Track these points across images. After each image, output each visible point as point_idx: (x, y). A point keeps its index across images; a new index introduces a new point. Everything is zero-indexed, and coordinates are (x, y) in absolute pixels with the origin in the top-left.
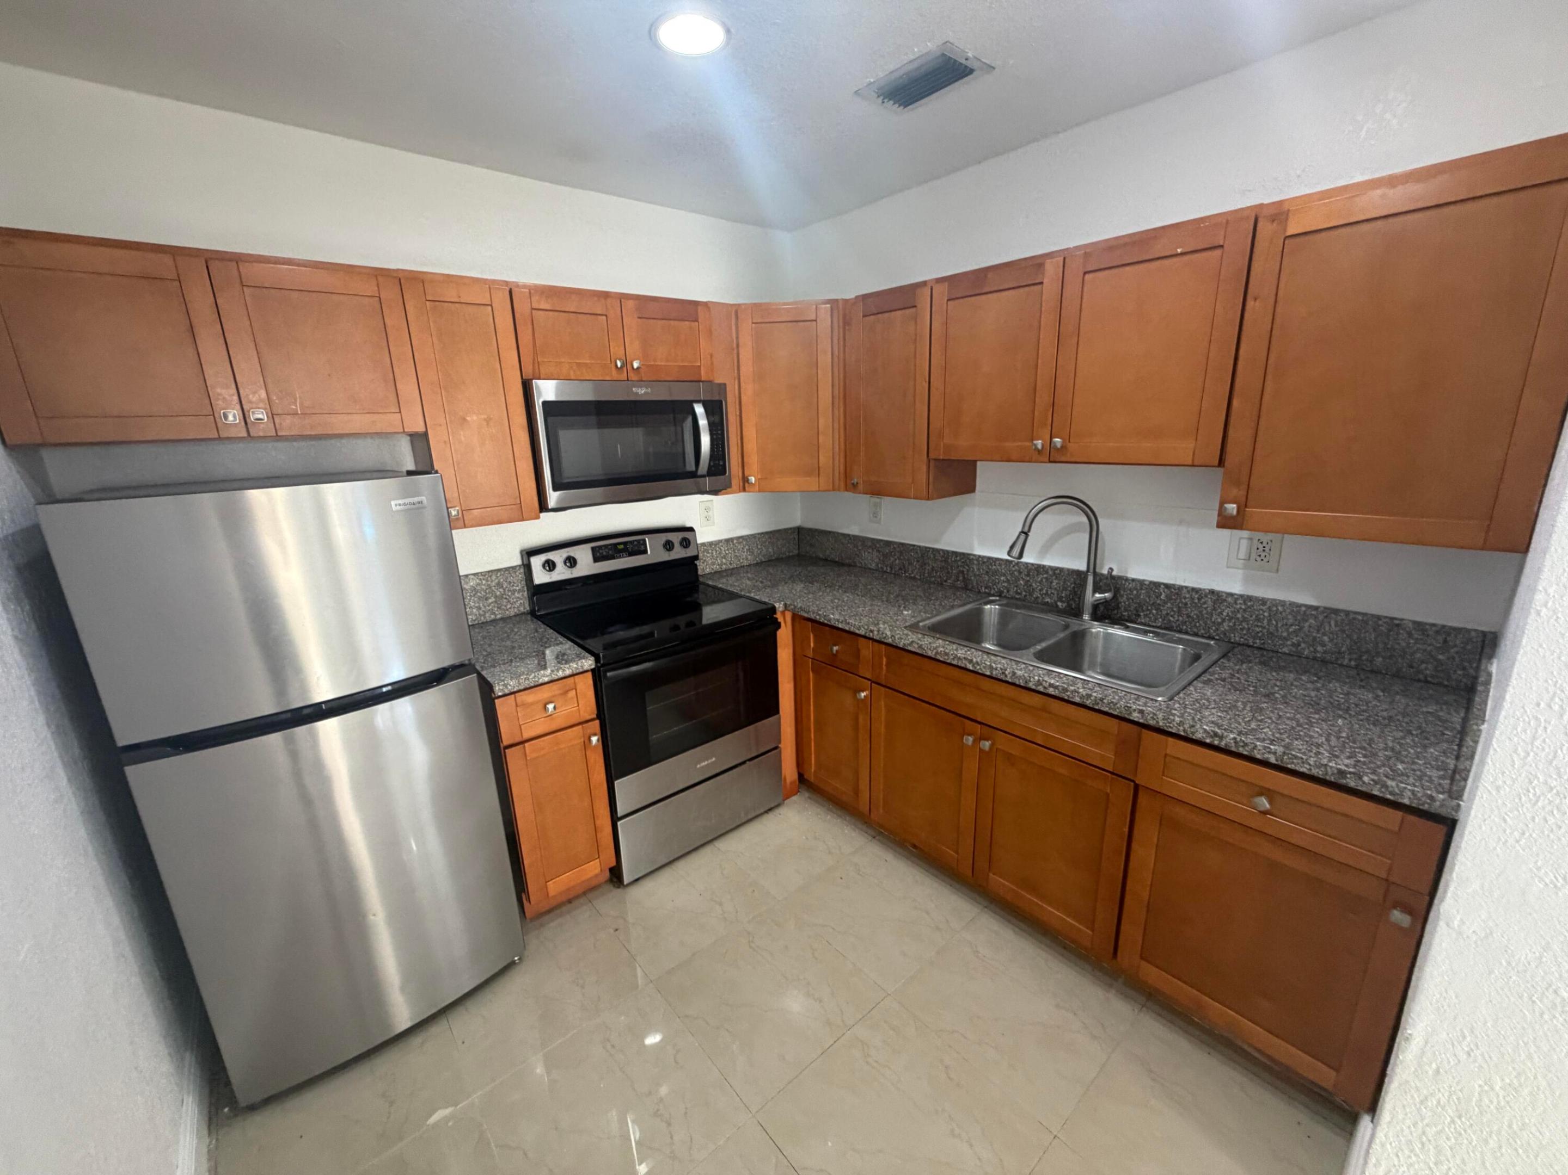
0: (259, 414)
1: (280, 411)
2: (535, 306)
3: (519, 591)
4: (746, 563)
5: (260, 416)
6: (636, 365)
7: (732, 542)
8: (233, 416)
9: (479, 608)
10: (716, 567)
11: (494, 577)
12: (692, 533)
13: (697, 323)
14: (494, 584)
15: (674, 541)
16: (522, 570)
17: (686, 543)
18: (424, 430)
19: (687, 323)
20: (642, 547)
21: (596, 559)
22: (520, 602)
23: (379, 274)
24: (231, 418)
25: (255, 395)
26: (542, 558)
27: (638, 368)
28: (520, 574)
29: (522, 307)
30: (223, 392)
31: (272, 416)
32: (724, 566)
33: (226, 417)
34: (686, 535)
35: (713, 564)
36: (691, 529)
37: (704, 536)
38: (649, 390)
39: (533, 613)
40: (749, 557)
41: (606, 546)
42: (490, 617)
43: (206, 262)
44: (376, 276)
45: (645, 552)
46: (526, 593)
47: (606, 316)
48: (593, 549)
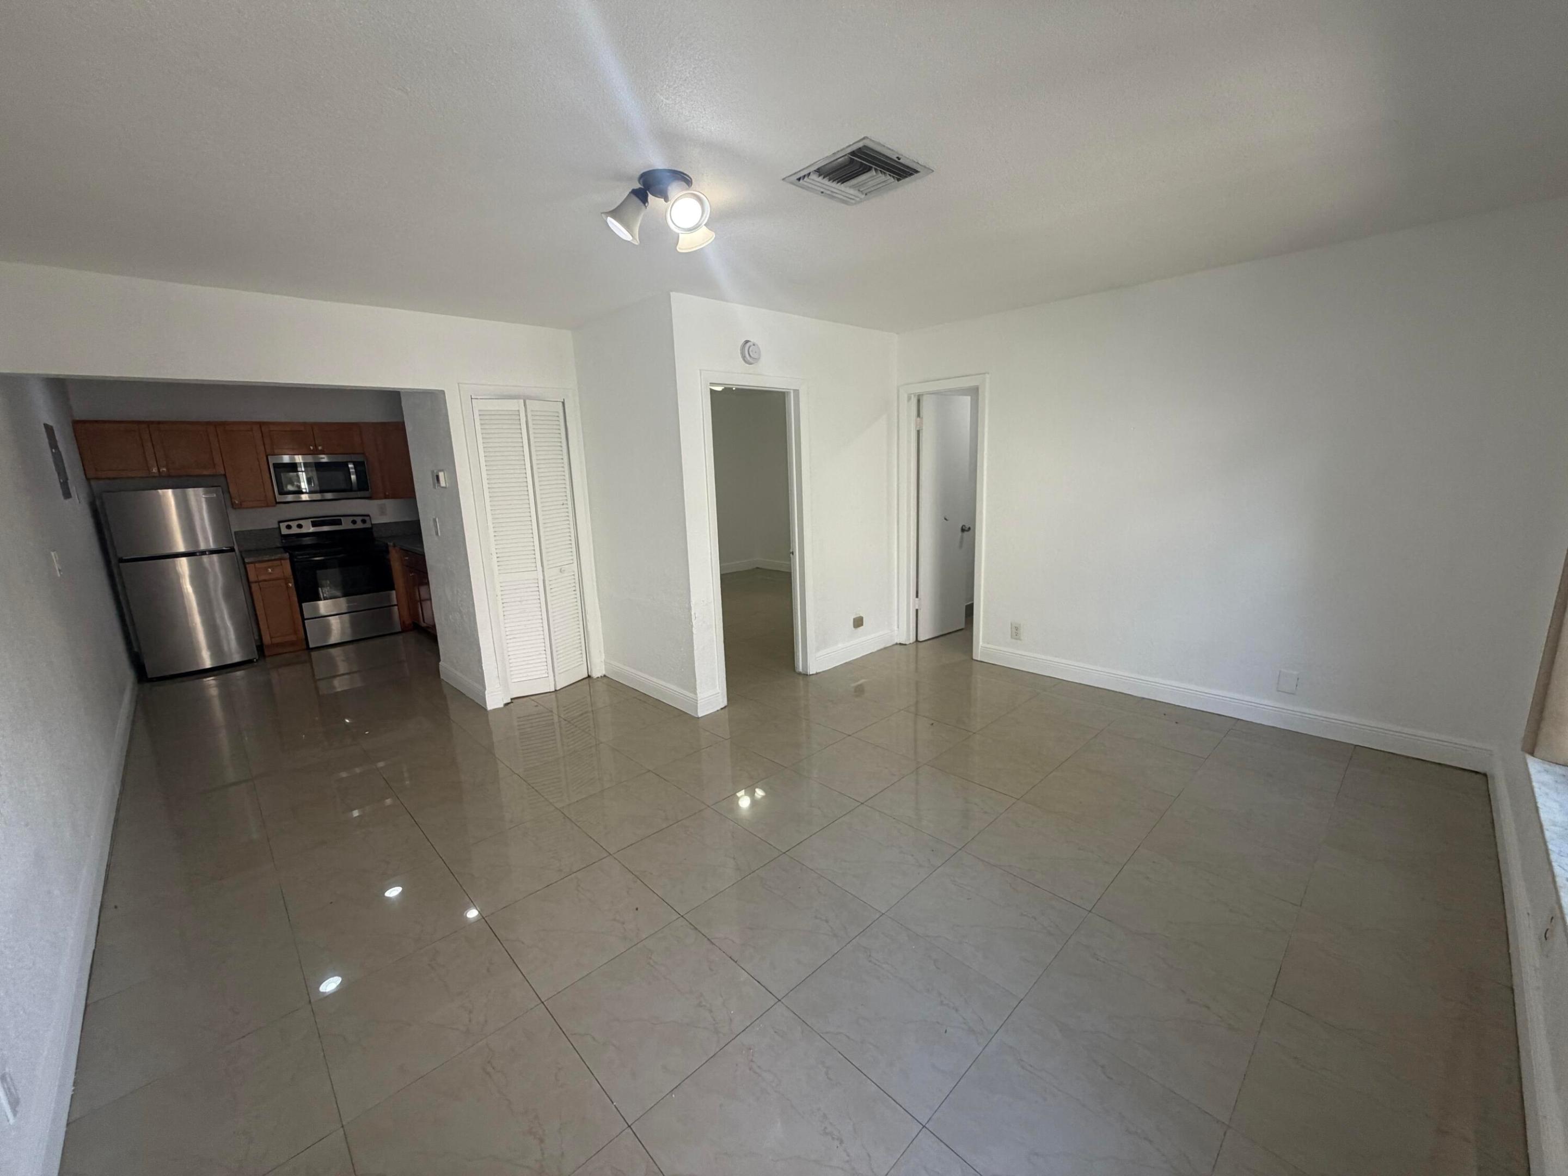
1: (171, 468)
2: (271, 429)
5: (164, 469)
6: (320, 448)
7: (398, 523)
8: (155, 470)
10: (379, 534)
11: (264, 532)
12: (370, 517)
13: (352, 431)
15: (358, 520)
16: (277, 529)
17: (365, 522)
18: (224, 473)
19: (347, 431)
20: (339, 522)
21: (314, 526)
22: (273, 542)
23: (208, 423)
25: (163, 463)
26: (286, 524)
28: (275, 531)
29: (265, 430)
30: (152, 462)
31: (168, 470)
32: (382, 535)
33: (152, 469)
34: (365, 518)
35: (386, 533)
37: (378, 519)
38: (327, 458)
39: (276, 544)
41: (319, 521)
43: (148, 424)
45: (341, 524)
46: (279, 539)
47: (305, 431)
48: (311, 521)
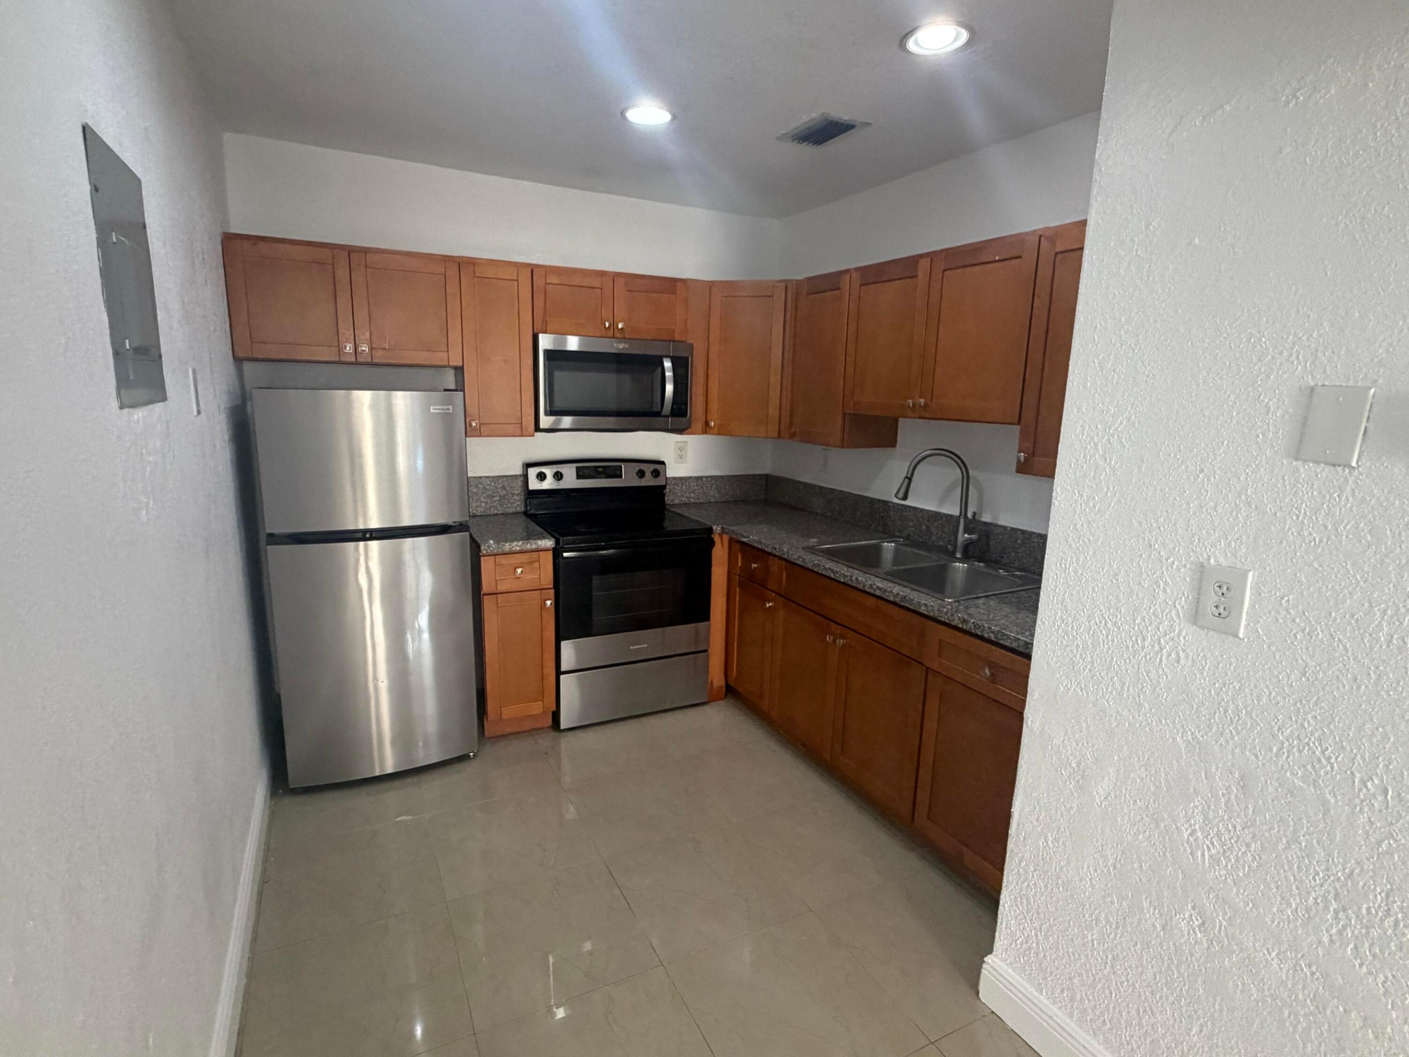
0: (365, 348)
1: (376, 347)
2: (548, 281)
3: (518, 495)
4: (713, 500)
5: (364, 349)
6: (620, 326)
7: (702, 480)
8: (349, 348)
9: (486, 503)
10: (684, 499)
11: (500, 481)
12: (663, 466)
13: (674, 295)
14: (500, 486)
15: (645, 471)
16: (522, 479)
17: (656, 474)
18: (462, 365)
19: (666, 295)
20: (618, 472)
21: (579, 477)
22: (517, 504)
23: (447, 259)
24: (348, 349)
25: (364, 335)
26: (537, 470)
27: (622, 329)
28: (520, 483)
29: (539, 282)
30: (346, 332)
31: (372, 349)
32: (692, 500)
33: (346, 347)
34: (657, 466)
35: (683, 496)
36: (663, 463)
37: (675, 470)
38: (627, 346)
39: (526, 513)
40: (717, 495)
41: (588, 467)
42: (493, 511)
43: (349, 253)
44: (445, 261)
45: (621, 476)
46: (522, 497)
47: (601, 289)
48: (577, 468)
